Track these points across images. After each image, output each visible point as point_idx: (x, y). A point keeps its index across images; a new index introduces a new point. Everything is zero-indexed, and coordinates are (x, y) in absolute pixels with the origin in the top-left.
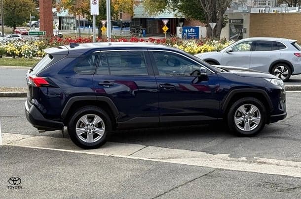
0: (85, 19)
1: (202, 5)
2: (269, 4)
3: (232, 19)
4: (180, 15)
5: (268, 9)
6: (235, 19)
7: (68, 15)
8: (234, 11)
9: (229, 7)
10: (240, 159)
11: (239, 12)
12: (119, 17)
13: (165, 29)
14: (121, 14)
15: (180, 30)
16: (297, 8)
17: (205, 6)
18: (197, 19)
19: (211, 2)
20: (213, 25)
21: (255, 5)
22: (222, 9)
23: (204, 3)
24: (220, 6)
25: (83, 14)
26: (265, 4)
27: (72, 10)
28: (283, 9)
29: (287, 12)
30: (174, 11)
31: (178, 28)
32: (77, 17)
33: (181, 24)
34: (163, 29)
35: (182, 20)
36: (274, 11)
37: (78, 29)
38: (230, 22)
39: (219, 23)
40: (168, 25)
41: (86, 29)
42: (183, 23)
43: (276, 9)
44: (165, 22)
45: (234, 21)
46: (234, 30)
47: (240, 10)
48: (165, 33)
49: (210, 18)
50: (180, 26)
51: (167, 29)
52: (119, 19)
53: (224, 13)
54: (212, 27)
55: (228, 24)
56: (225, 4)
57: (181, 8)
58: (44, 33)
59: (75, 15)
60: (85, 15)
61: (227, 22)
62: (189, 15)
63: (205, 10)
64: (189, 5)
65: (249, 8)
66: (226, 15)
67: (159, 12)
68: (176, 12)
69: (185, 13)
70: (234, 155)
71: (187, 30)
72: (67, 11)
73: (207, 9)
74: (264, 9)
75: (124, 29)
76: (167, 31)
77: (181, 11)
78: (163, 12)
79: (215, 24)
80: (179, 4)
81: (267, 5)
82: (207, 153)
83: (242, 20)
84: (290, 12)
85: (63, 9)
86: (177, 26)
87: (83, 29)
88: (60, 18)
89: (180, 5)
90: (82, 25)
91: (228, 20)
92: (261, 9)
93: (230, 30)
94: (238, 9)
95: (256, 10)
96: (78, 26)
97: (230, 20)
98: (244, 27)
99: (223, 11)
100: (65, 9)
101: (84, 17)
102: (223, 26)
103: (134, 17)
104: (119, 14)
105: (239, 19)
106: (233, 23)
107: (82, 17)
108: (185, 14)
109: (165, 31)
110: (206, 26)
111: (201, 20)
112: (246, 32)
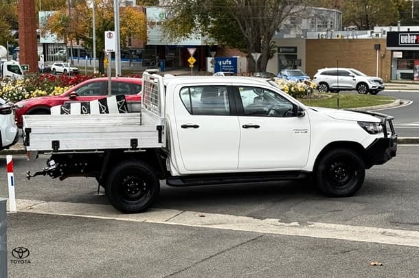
0: (79, 47)
1: (241, 28)
2: (331, 26)
3: (282, 47)
4: (212, 41)
5: (329, 33)
6: (286, 48)
7: (57, 42)
8: (285, 36)
9: (278, 31)
10: (292, 224)
11: (291, 37)
12: (127, 43)
13: (192, 60)
14: (130, 40)
15: (211, 62)
16: (369, 32)
17: (245, 29)
18: (235, 47)
19: (254, 25)
20: (256, 56)
21: (313, 26)
22: (269, 33)
23: (243, 25)
24: (265, 29)
25: (78, 40)
26: (326, 27)
27: (62, 34)
28: (351, 33)
29: (355, 37)
30: (203, 35)
31: (209, 59)
32: (69, 44)
33: (213, 53)
34: (189, 60)
35: (214, 48)
36: (338, 36)
37: (70, 60)
38: (279, 52)
39: (265, 52)
40: (195, 56)
41: (81, 60)
42: (215, 53)
43: (340, 33)
44: (192, 51)
45: (285, 50)
46: (284, 62)
47: (292, 34)
48: (192, 66)
49: (252, 45)
50: (211, 57)
51: (194, 60)
52: (127, 46)
53: (271, 39)
54: (255, 58)
55: (276, 54)
56: (272, 26)
57: (213, 32)
58: (26, 67)
59: (66, 41)
60: (80, 41)
61: (275, 52)
62: (224, 41)
63: (246, 35)
64: (223, 28)
65: (305, 31)
66: (275, 42)
67: (183, 37)
68: (206, 37)
69: (218, 39)
70: (286, 220)
71: (220, 62)
72: (55, 36)
73: (248, 33)
74: (324, 33)
75: (134, 61)
76: (194, 64)
77: (212, 36)
78: (188, 37)
79: (259, 55)
80: (209, 26)
81: (329, 27)
82: (254, 218)
83: (295, 48)
84: (359, 37)
85: (49, 33)
86: (208, 56)
87: (77, 60)
88: (45, 45)
89: (211, 28)
90: (75, 55)
91: (276, 49)
92: (321, 33)
93: (280, 62)
94: (289, 33)
95: (313, 35)
96: (70, 55)
97: (279, 48)
98: (298, 58)
99: (270, 36)
100: (52, 32)
101: (78, 44)
102: (270, 57)
103: (148, 44)
104: (127, 40)
105: (292, 48)
106: (283, 52)
107: (76, 43)
108: (218, 41)
109: (192, 63)
110: (247, 57)
111: (240, 48)
112: (300, 65)
